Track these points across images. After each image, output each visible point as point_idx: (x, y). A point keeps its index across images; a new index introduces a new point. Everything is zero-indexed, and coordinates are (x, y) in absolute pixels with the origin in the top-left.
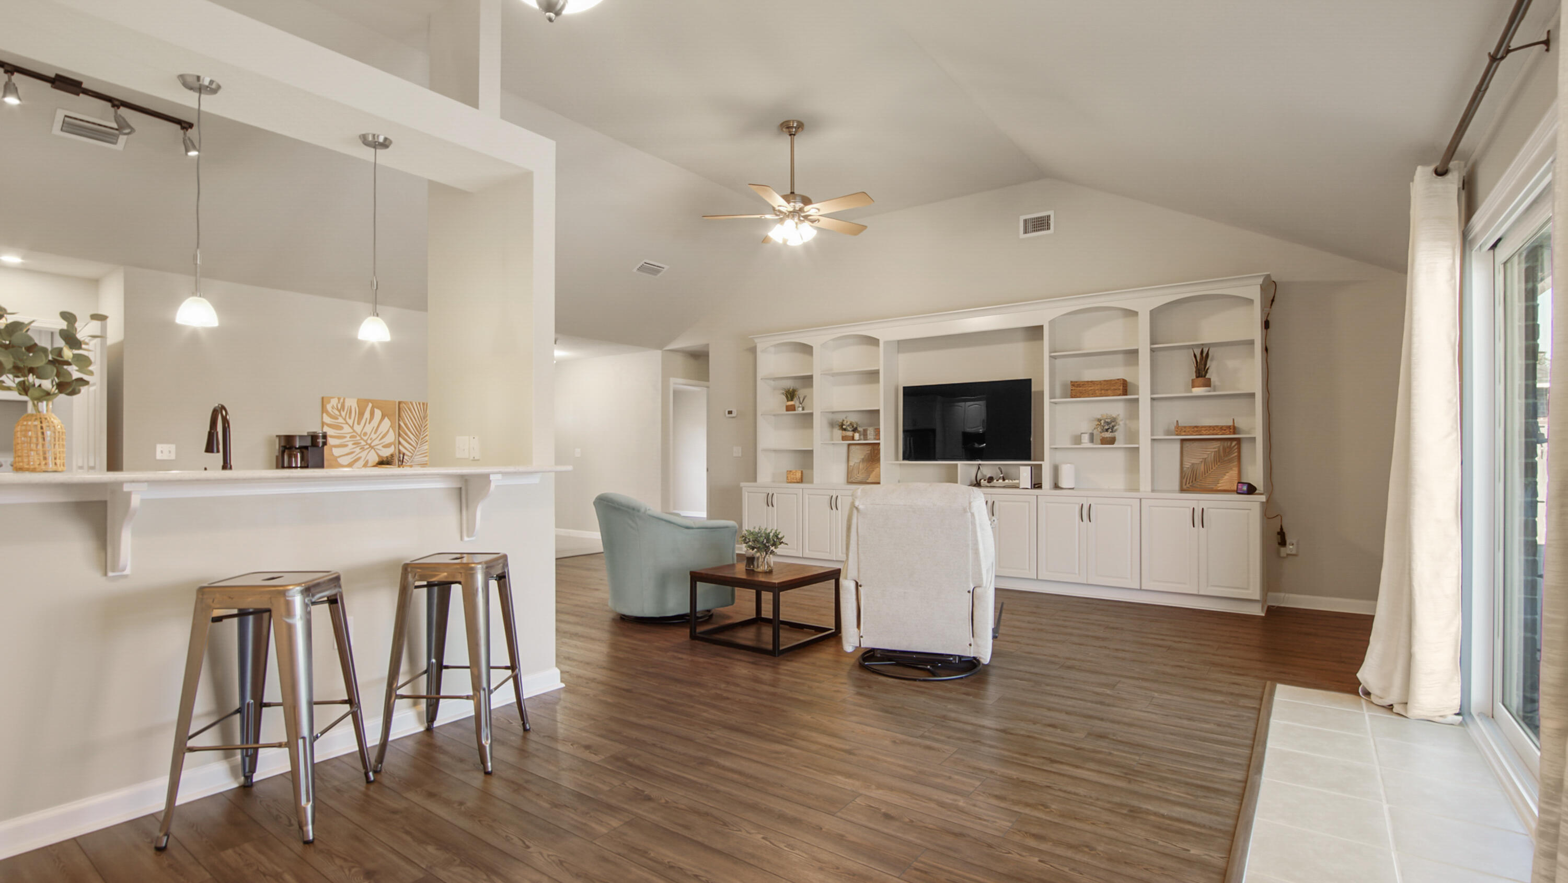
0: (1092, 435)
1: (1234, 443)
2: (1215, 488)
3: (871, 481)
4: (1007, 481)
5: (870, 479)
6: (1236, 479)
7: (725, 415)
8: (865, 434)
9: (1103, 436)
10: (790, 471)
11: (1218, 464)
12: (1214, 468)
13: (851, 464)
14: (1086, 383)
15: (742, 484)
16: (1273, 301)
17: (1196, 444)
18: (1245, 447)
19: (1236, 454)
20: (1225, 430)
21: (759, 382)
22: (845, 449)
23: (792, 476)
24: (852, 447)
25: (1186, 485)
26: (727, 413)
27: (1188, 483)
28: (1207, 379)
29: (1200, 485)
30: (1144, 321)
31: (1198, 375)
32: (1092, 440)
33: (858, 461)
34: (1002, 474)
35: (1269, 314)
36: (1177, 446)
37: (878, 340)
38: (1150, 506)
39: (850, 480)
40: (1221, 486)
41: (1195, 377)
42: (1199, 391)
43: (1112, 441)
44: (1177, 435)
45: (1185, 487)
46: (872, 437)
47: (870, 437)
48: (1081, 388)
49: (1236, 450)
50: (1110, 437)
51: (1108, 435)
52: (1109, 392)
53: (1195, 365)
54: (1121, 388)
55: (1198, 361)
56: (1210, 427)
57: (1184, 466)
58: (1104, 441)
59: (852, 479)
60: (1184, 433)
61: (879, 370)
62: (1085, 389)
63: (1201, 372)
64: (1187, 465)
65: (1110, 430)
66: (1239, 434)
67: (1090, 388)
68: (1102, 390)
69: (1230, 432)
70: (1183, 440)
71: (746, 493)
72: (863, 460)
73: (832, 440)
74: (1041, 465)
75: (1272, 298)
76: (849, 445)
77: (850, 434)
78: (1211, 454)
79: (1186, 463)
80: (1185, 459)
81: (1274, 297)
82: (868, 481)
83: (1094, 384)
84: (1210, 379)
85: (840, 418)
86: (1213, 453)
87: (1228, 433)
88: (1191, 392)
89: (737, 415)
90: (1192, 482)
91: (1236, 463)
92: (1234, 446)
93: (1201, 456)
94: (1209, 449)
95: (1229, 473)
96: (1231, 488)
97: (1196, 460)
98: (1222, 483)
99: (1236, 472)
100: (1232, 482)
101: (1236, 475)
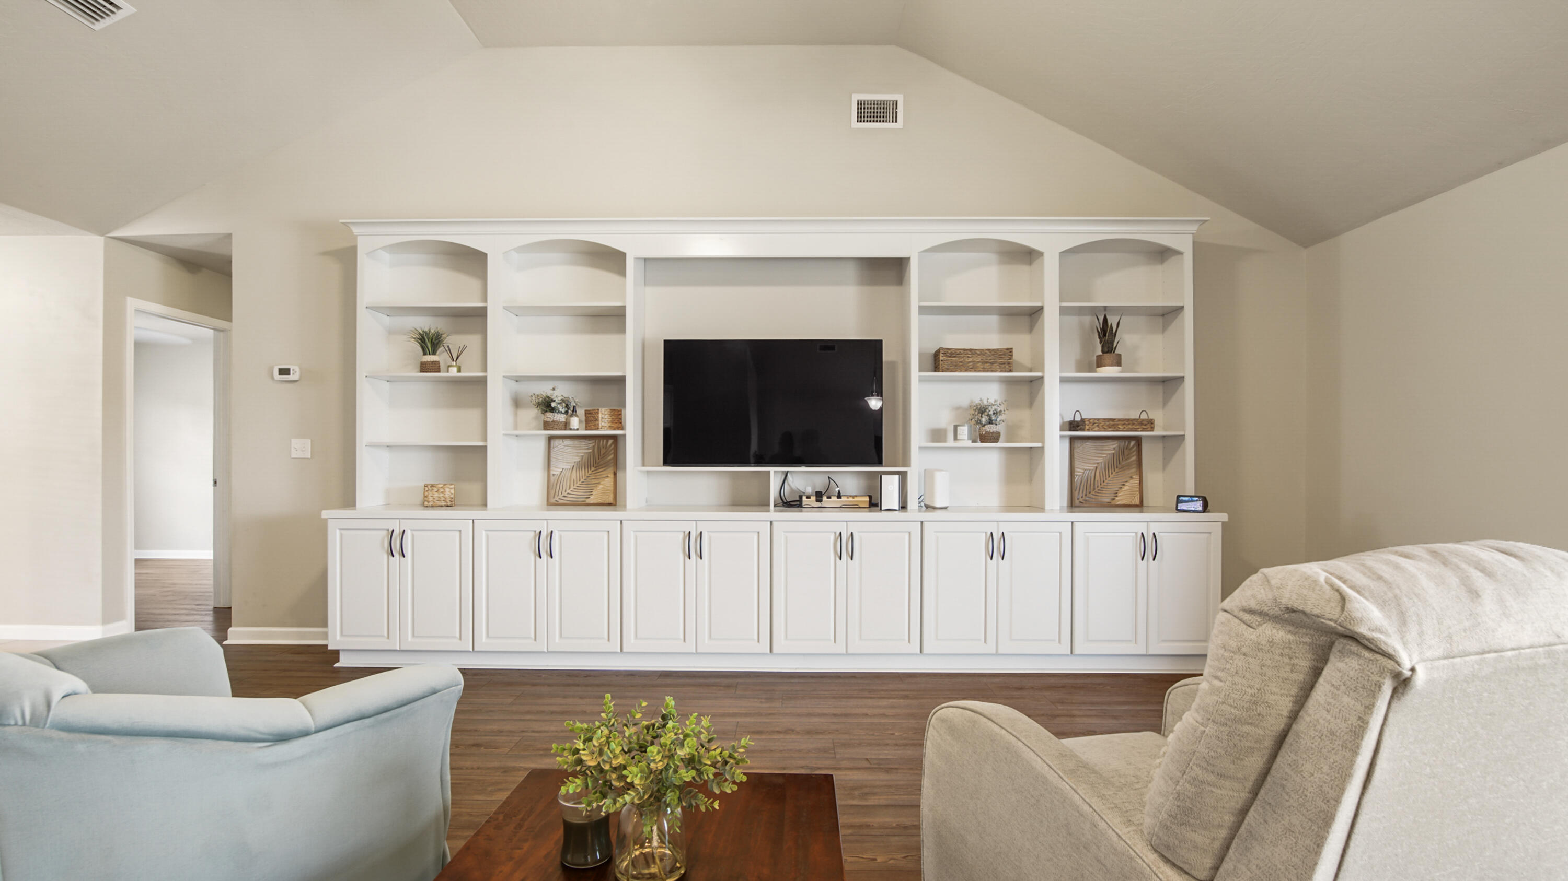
1: (1133, 443)
2: (1113, 503)
3: (595, 502)
4: (844, 499)
5: (592, 497)
6: (1137, 489)
7: (273, 378)
8: (591, 419)
9: (988, 430)
10: (432, 486)
11: (1116, 470)
12: (1111, 476)
13: (555, 471)
14: (962, 352)
15: (325, 514)
17: (1089, 444)
21: (363, 317)
22: (541, 445)
23: (436, 495)
24: (556, 443)
25: (1077, 498)
26: (276, 372)
27: (1078, 496)
28: (1116, 354)
29: (1094, 499)
30: (1051, 266)
31: (1105, 351)
32: (970, 435)
33: (569, 466)
34: (838, 487)
36: (1065, 447)
37: (624, 255)
38: (1085, 532)
39: (553, 501)
40: (1120, 500)
41: (1101, 353)
42: (1109, 371)
43: (992, 438)
45: (1076, 502)
46: (606, 425)
47: (603, 424)
51: (984, 429)
52: (996, 366)
53: (1100, 336)
55: (1101, 330)
57: (1074, 474)
58: (985, 438)
59: (556, 499)
61: (623, 308)
63: (1106, 346)
64: (1079, 472)
67: (969, 360)
68: (982, 363)
70: (1071, 439)
71: (338, 532)
72: (579, 466)
73: (516, 428)
74: (906, 473)
76: (551, 438)
77: (561, 418)
78: (1107, 457)
79: (1078, 470)
80: (1077, 464)
82: (588, 501)
83: (972, 354)
84: (1120, 356)
85: (544, 390)
86: (1110, 456)
87: (1149, 429)
88: (1087, 373)
89: (301, 376)
90: (1086, 495)
91: (1136, 470)
92: (1133, 447)
93: (1097, 460)
94: (1105, 450)
95: (1127, 484)
96: (1131, 502)
97: (1090, 465)
98: (1121, 496)
99: (1137, 483)
100: (1133, 494)
101: (1137, 484)
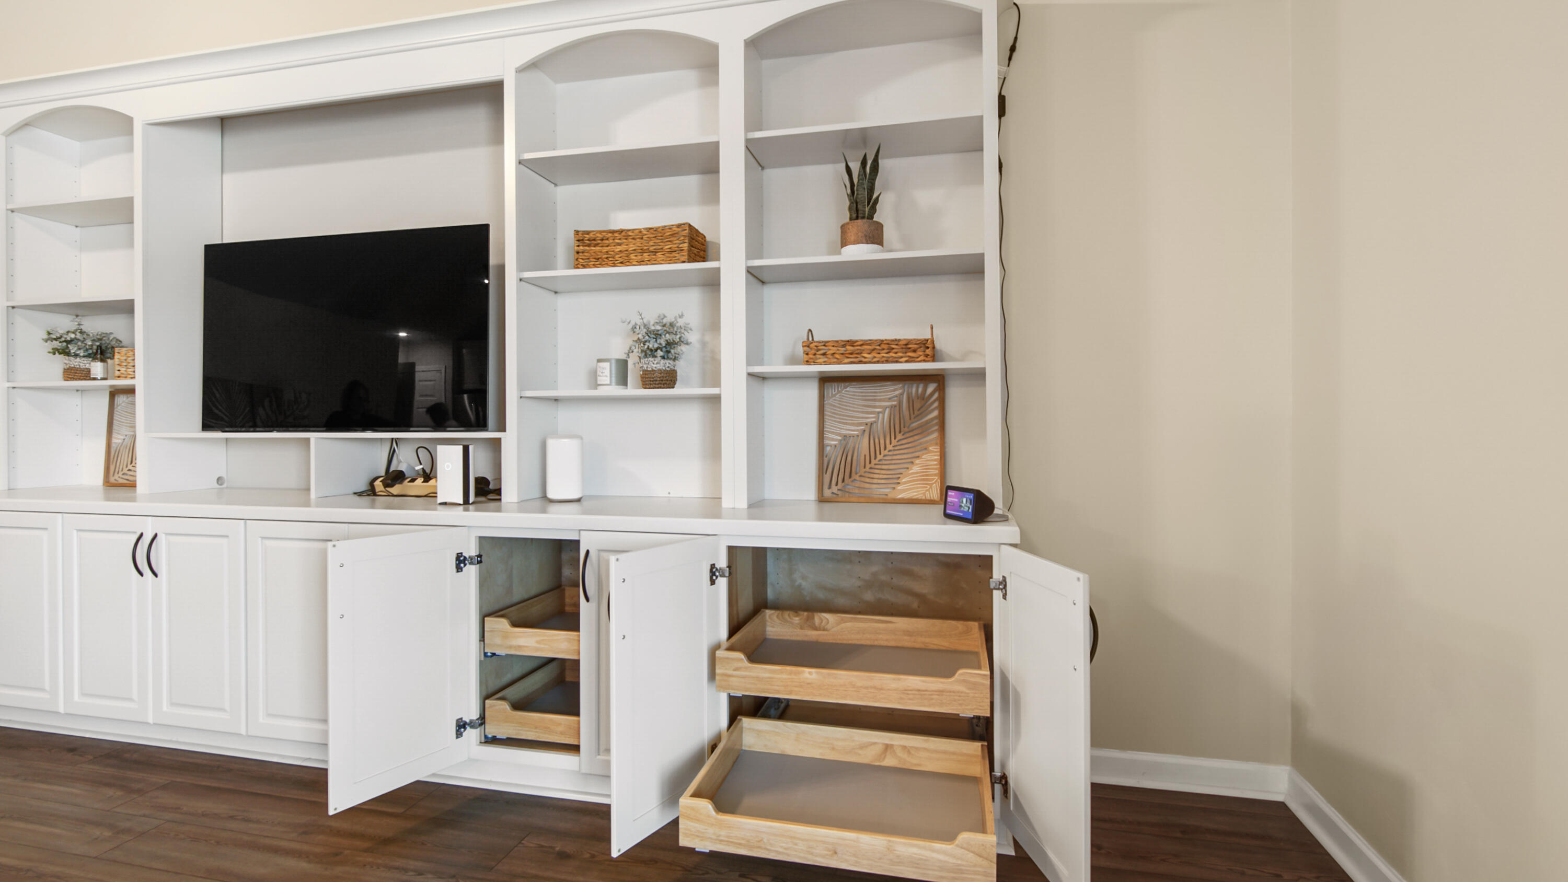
0: (622, 365)
1: (931, 387)
2: (893, 495)
6: (937, 472)
9: (648, 368)
11: (899, 436)
12: (889, 447)
13: (117, 439)
14: (609, 235)
16: (1013, 49)
17: (852, 390)
18: (956, 394)
19: (936, 413)
20: (915, 351)
24: (120, 400)
25: (830, 487)
27: (834, 482)
28: (874, 223)
29: (859, 488)
30: (732, 71)
31: (854, 216)
32: (622, 375)
34: (421, 464)
35: (1005, 78)
36: (811, 392)
37: (131, 121)
40: (905, 491)
41: (847, 220)
42: (858, 252)
43: (668, 379)
44: (808, 362)
45: (827, 493)
48: (598, 248)
49: (936, 404)
50: (660, 371)
51: (657, 364)
52: (660, 257)
53: (849, 191)
54: (685, 246)
55: (856, 181)
56: (881, 342)
57: (826, 442)
58: (651, 380)
59: (116, 477)
60: (823, 359)
61: (130, 199)
62: (605, 249)
63: (860, 207)
64: (832, 440)
65: (660, 353)
66: (941, 360)
67: (619, 248)
68: (643, 252)
69: (927, 356)
70: (825, 380)
74: (499, 440)
75: (1011, 43)
76: (113, 393)
78: (883, 413)
79: (831, 436)
80: (829, 424)
81: (1016, 38)
83: (627, 236)
84: (880, 224)
86: (887, 411)
87: (922, 358)
88: (840, 253)
90: (843, 481)
91: (935, 435)
92: (932, 394)
93: (863, 418)
94: (880, 400)
95: (917, 461)
96: (924, 494)
97: (853, 428)
98: (905, 483)
99: (935, 460)
100: (927, 480)
101: (935, 463)
